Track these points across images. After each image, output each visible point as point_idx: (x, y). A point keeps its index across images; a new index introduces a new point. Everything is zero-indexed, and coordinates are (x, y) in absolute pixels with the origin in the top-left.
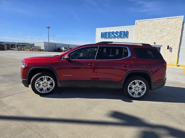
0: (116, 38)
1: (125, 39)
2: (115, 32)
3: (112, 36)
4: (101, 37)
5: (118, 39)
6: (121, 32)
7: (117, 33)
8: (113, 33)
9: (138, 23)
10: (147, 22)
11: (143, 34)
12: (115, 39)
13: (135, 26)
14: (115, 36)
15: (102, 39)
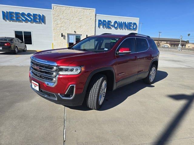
0: (29, 23)
1: (41, 25)
2: (26, 13)
3: (22, 19)
4: (4, 19)
5: (32, 24)
6: (35, 15)
7: (29, 15)
8: (23, 14)
9: (55, 7)
10: (64, 8)
11: (62, 20)
12: (27, 23)
13: (51, 10)
14: (27, 19)
15: (6, 21)
